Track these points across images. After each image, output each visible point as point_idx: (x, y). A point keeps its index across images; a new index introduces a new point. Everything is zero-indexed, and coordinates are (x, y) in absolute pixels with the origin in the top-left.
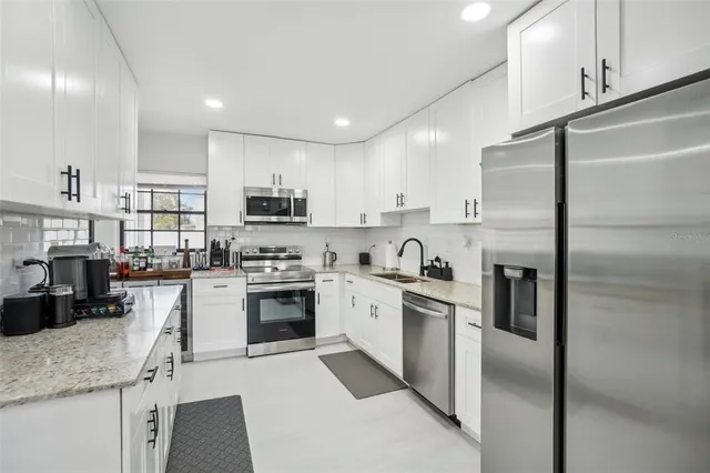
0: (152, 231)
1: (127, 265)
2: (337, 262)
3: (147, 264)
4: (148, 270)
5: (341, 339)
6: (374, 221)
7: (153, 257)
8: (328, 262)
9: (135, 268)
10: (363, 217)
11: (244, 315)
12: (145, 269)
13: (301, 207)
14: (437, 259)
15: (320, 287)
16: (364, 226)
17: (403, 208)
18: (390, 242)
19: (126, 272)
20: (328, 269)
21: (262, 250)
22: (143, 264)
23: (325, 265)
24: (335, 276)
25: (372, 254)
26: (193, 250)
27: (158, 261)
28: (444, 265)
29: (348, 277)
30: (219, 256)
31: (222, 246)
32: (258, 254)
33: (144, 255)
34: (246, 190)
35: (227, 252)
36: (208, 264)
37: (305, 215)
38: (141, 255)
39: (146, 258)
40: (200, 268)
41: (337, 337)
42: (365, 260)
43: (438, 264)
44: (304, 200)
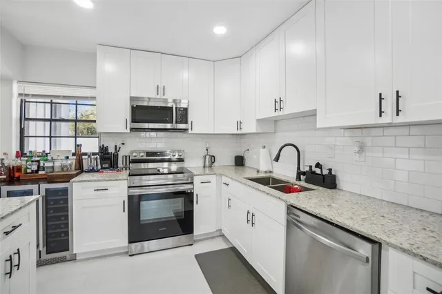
0: (50, 137)
1: (19, 169)
2: (215, 164)
3: (39, 167)
4: (40, 173)
5: (218, 234)
6: (250, 127)
7: (46, 160)
8: (207, 164)
9: (29, 171)
10: (239, 125)
11: (125, 217)
12: (37, 171)
13: (183, 115)
14: (318, 165)
15: (198, 189)
16: (239, 132)
17: (281, 113)
18: (264, 147)
19: (17, 175)
20: (207, 171)
21: (148, 154)
22: (35, 167)
23: (204, 167)
24: (213, 179)
25: (246, 156)
26: (85, 154)
27: (50, 164)
28: (325, 172)
29: (224, 179)
30: (108, 160)
31: (111, 150)
32: (145, 157)
33: (38, 159)
34: (132, 99)
35: (116, 156)
36: (99, 167)
37: (186, 122)
38: (33, 159)
39: (38, 161)
40: (92, 171)
41: (213, 232)
42: (240, 161)
43: (318, 171)
44: (186, 110)
